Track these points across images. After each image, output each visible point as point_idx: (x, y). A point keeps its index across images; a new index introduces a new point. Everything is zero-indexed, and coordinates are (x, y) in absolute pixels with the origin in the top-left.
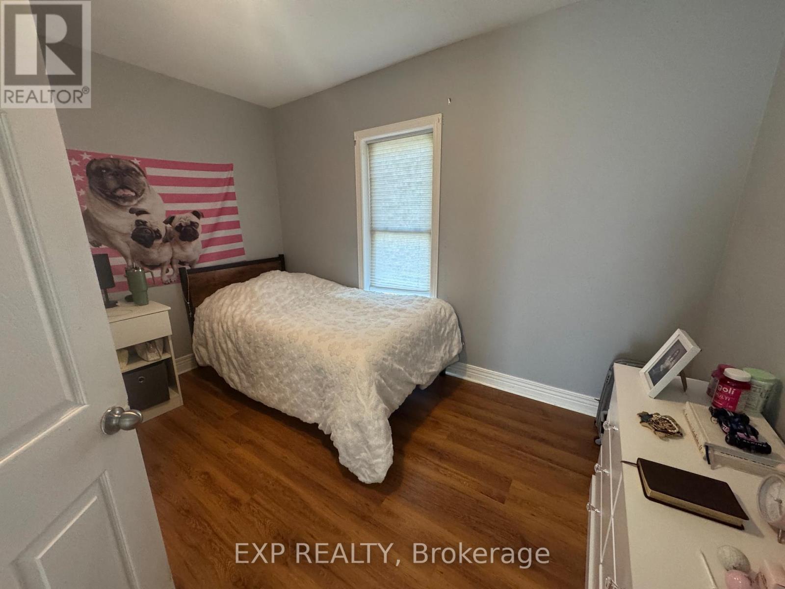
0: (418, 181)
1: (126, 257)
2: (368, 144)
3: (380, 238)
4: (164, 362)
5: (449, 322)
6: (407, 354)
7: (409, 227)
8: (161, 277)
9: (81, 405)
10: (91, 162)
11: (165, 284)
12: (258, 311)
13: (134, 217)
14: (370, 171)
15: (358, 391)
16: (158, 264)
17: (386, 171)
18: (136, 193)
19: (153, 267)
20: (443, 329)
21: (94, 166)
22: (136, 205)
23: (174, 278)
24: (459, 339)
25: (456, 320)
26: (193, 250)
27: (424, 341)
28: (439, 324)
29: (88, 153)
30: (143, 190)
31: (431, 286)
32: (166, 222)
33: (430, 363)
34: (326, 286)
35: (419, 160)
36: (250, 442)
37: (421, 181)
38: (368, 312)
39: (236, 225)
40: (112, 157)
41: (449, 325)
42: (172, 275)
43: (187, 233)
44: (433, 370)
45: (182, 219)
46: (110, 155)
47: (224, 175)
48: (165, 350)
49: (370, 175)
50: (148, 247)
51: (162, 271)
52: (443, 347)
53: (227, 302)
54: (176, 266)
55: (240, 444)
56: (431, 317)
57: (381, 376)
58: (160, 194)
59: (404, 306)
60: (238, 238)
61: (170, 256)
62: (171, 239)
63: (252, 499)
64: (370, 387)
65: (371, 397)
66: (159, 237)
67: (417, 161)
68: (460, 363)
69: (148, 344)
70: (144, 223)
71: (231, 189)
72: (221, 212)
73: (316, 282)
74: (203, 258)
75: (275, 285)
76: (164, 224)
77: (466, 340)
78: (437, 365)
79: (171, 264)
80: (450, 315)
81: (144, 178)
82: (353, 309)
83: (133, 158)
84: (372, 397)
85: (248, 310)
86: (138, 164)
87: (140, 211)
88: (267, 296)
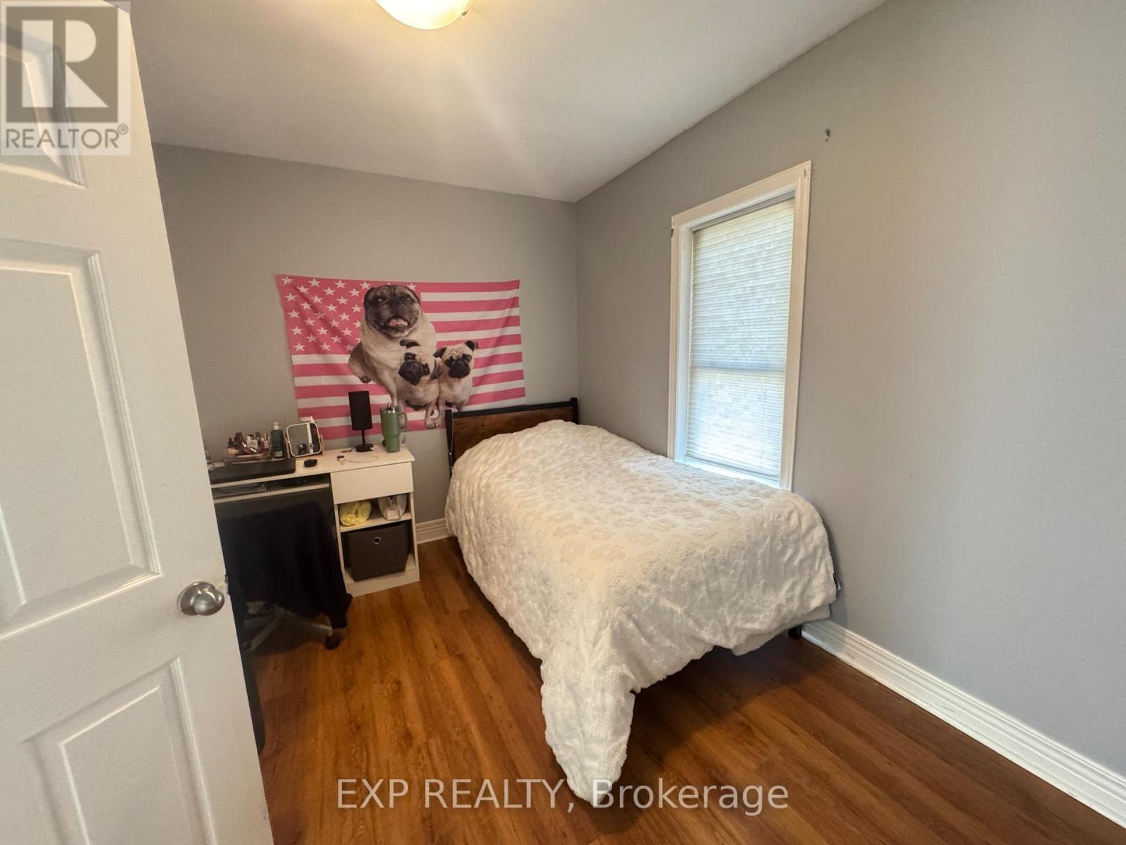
0: (767, 283)
1: (392, 396)
2: (694, 232)
3: (705, 380)
4: (403, 524)
5: (808, 539)
6: (694, 586)
7: (749, 362)
8: (425, 420)
9: (154, 573)
10: (369, 292)
11: (429, 428)
12: (511, 476)
13: (404, 350)
14: (694, 273)
15: (582, 632)
16: (424, 404)
17: (718, 271)
18: (409, 324)
19: (417, 408)
20: (790, 552)
21: (371, 297)
22: (407, 336)
23: (439, 422)
24: (829, 577)
25: (823, 537)
26: (462, 389)
27: (740, 569)
28: (783, 541)
29: (368, 282)
30: (416, 319)
31: (783, 467)
32: (436, 355)
33: (750, 610)
34: (618, 449)
35: (772, 247)
36: (461, 657)
37: (774, 282)
38: (654, 499)
39: (517, 357)
40: (389, 284)
41: (806, 546)
42: (437, 418)
43: (458, 368)
44: (756, 626)
45: (453, 352)
46: (387, 282)
47: (508, 295)
48: (407, 510)
49: (695, 279)
50: (415, 384)
51: (427, 413)
52: (787, 586)
53: (483, 457)
54: (443, 408)
55: (450, 656)
56: (765, 525)
57: (629, 616)
58: (432, 322)
59: (719, 497)
60: (518, 375)
61: (435, 397)
62: (440, 375)
63: (426, 743)
64: (600, 629)
65: (597, 648)
66: (427, 373)
67: (768, 248)
68: (830, 623)
69: (389, 499)
70: (414, 356)
71: (515, 312)
72: (500, 341)
73: (606, 441)
74: (473, 399)
75: (548, 440)
76: (434, 358)
77: (847, 580)
78: (765, 616)
79: (437, 404)
80: (811, 528)
81: (418, 304)
82: (634, 490)
83: (409, 284)
84: (600, 649)
85: (502, 471)
86: (414, 290)
87: (409, 343)
88: (531, 455)
